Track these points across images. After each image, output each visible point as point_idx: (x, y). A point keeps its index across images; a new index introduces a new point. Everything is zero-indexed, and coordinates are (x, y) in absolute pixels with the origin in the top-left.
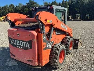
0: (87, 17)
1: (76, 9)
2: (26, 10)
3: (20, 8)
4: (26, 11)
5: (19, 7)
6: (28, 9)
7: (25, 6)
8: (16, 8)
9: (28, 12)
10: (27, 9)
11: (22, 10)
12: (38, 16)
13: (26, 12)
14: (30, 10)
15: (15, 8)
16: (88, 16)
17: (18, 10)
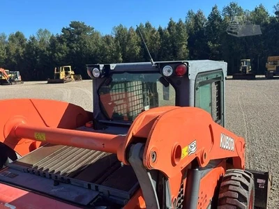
0: (245, 68)
1: (210, 44)
2: (60, 50)
3: (44, 44)
4: (62, 53)
5: (40, 42)
6: (68, 45)
7: (58, 38)
8: (30, 43)
9: (67, 55)
10: (64, 47)
11: (48, 49)
12: (139, 145)
13: (60, 55)
14: (73, 48)
15: (27, 45)
16: (246, 64)
17: (37, 49)
